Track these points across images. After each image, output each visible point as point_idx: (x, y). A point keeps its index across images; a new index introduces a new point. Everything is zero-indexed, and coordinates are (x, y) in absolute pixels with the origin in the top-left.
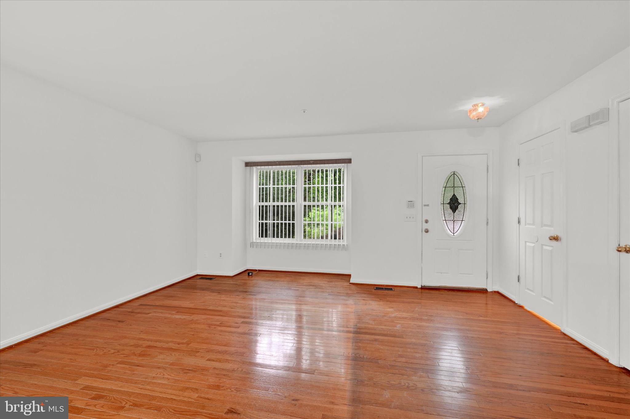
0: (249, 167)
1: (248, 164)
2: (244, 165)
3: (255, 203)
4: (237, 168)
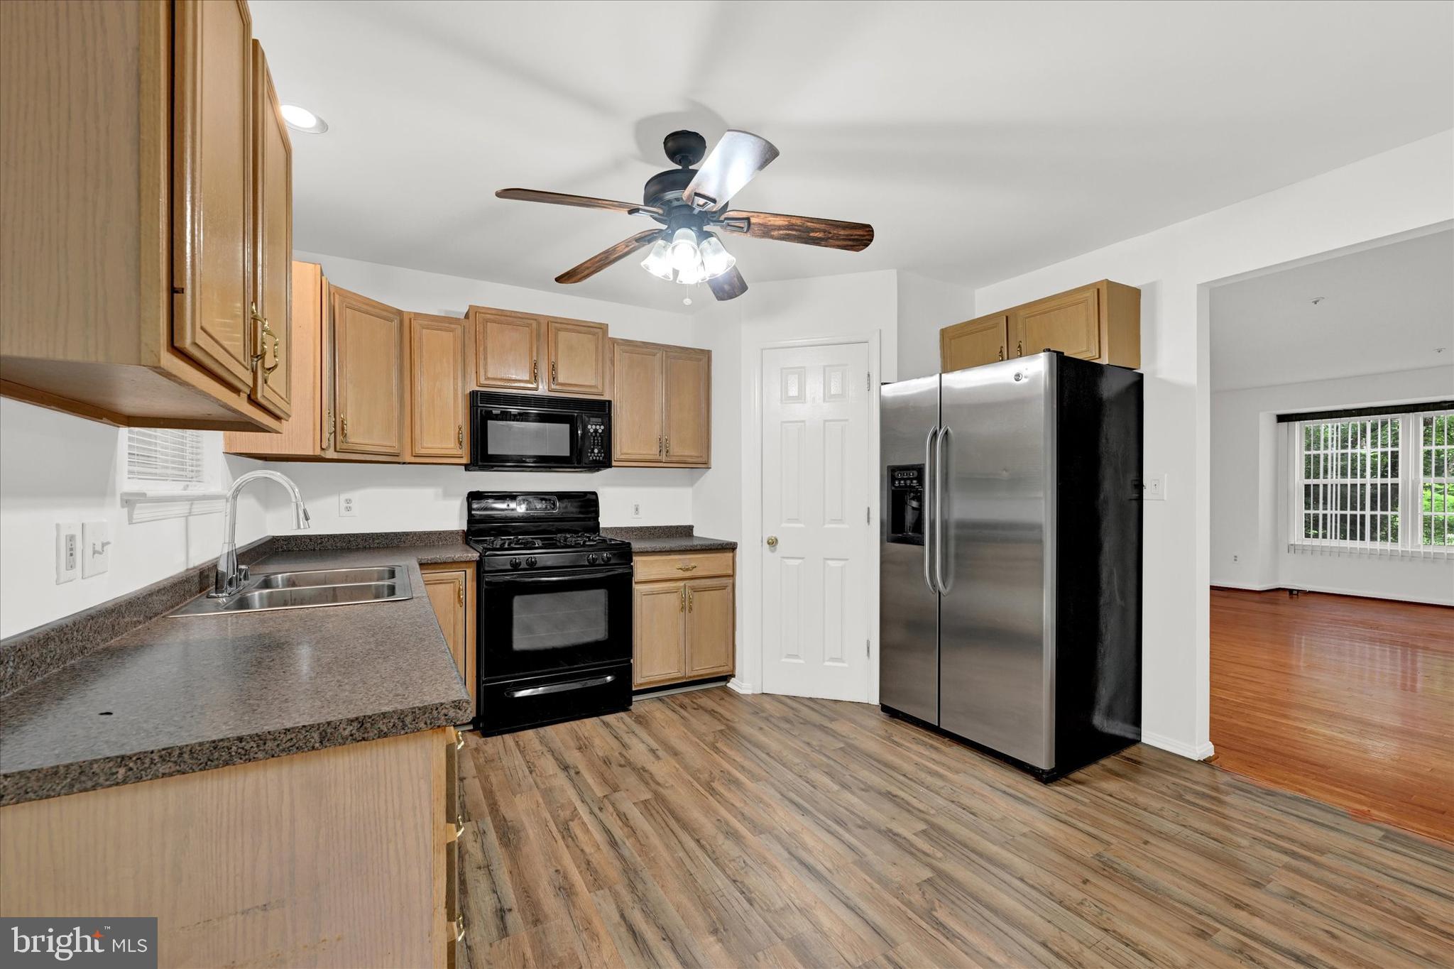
0: (1286, 423)
1: (1282, 418)
2: (1275, 419)
3: (1299, 480)
4: (1266, 422)
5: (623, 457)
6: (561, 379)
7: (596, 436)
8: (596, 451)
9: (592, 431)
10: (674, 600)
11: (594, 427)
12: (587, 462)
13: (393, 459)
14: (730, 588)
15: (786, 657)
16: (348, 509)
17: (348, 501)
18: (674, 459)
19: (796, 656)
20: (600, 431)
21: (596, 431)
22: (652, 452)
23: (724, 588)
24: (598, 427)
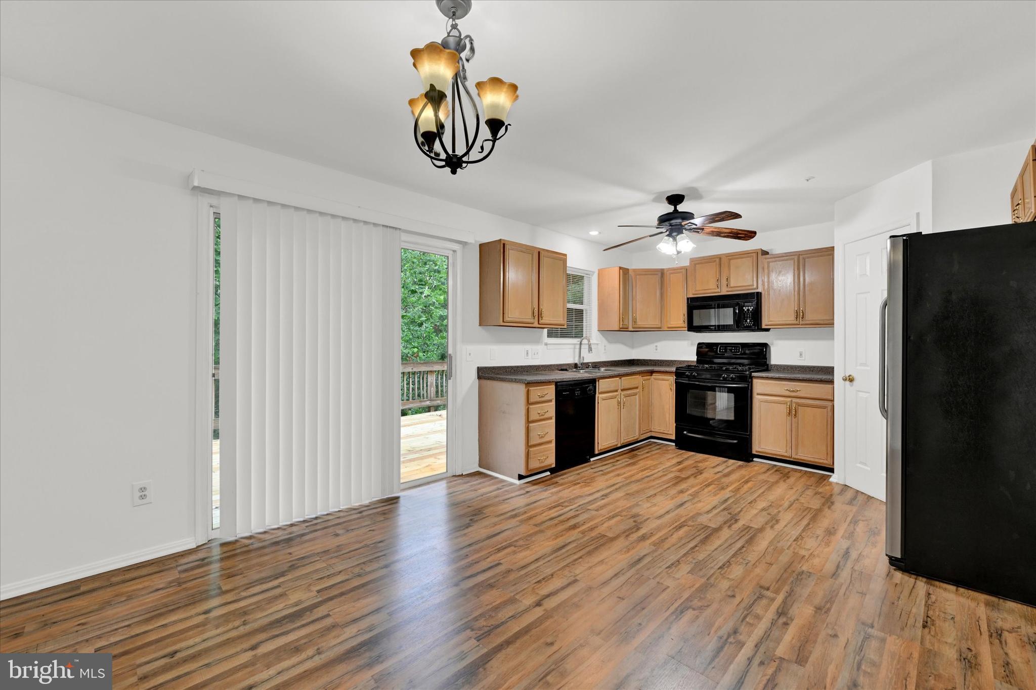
5: (770, 323)
6: (732, 284)
7: (748, 312)
8: (748, 321)
9: (746, 310)
10: (783, 409)
11: (747, 308)
12: (743, 327)
13: (659, 329)
14: (829, 408)
15: (859, 463)
16: (656, 349)
17: (656, 346)
18: (807, 322)
19: (865, 464)
20: (751, 310)
21: (748, 310)
22: (791, 318)
23: (825, 407)
24: (749, 308)
